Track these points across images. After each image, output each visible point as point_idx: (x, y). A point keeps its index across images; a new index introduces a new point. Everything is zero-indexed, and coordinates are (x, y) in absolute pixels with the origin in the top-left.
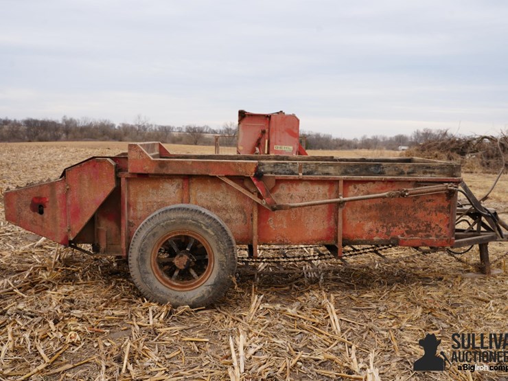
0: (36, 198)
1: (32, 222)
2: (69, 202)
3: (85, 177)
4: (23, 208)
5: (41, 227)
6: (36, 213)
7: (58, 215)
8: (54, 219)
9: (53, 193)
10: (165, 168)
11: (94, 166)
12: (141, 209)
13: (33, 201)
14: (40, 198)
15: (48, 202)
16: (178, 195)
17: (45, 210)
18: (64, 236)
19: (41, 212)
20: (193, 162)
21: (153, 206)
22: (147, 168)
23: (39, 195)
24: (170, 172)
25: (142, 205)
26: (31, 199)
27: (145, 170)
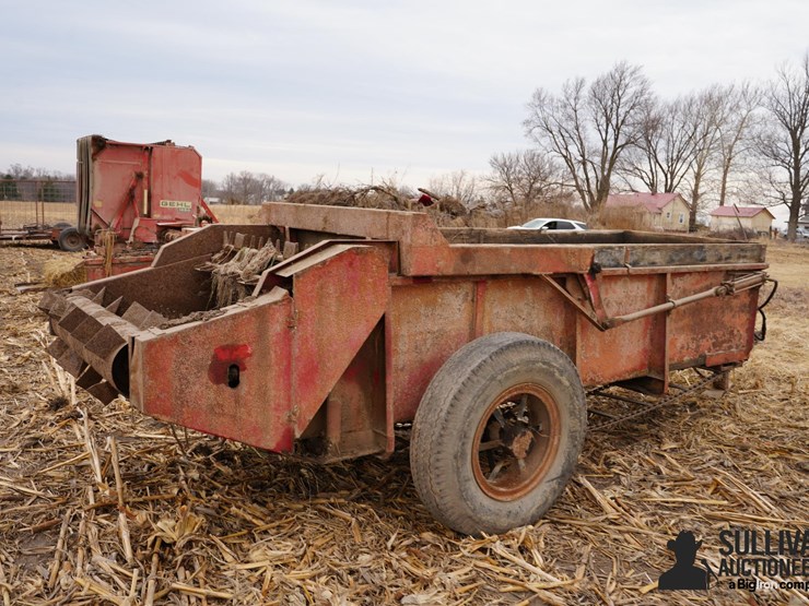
0: (223, 348)
1: (212, 409)
2: (296, 351)
3: (331, 289)
4: (192, 378)
5: (234, 417)
6: (222, 385)
7: (271, 385)
8: (263, 394)
9: (261, 334)
10: (470, 263)
11: (351, 264)
12: (405, 349)
13: (215, 357)
14: (233, 348)
15: (250, 355)
16: (465, 315)
17: (243, 377)
18: (282, 430)
19: (234, 383)
20: (513, 249)
21: (425, 340)
22: (441, 263)
23: (229, 342)
24: (478, 270)
25: (406, 340)
26: (212, 352)
27: (438, 269)
